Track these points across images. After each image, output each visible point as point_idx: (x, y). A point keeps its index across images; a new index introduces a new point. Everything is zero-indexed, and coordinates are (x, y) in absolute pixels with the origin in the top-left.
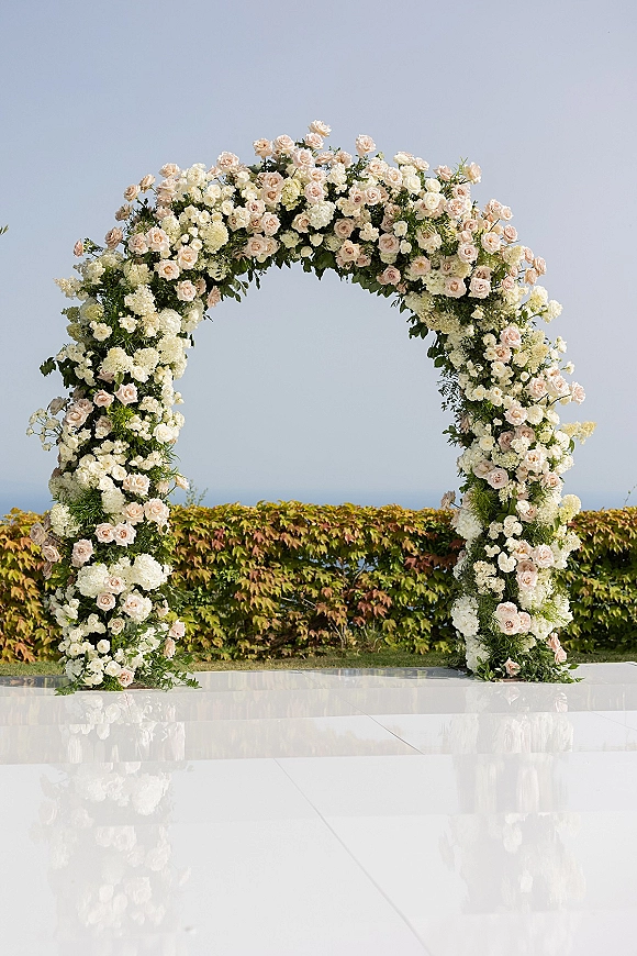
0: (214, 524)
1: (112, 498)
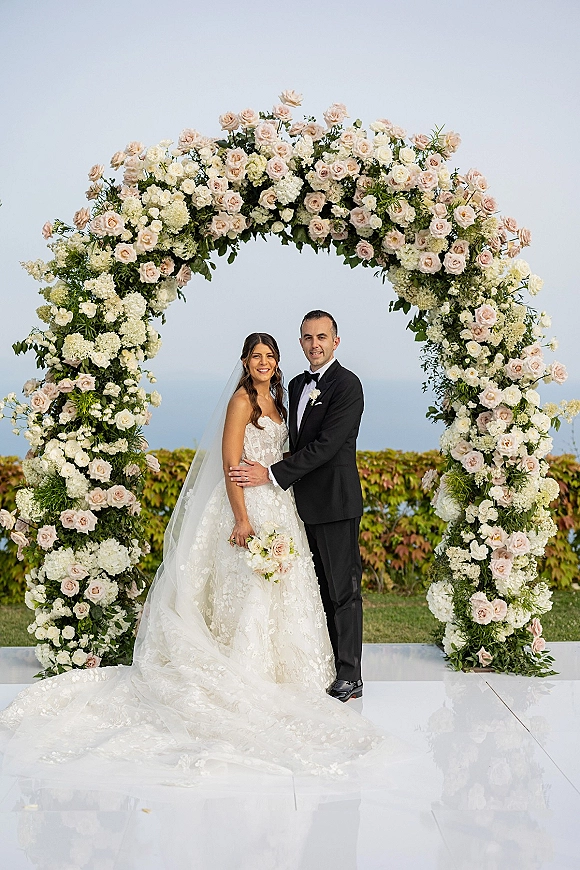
1: (76, 485)
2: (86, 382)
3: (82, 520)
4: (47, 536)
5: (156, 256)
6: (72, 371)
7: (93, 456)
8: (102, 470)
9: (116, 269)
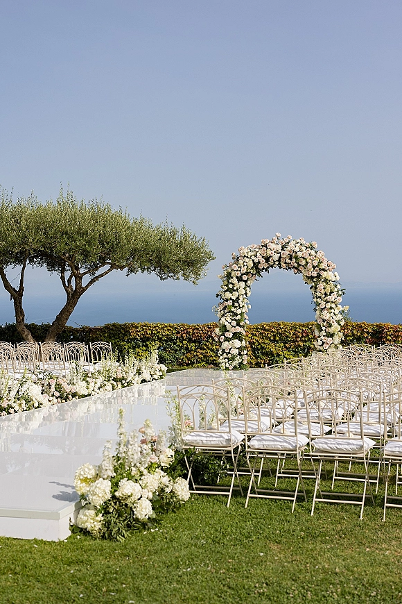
0: (304, 328)
1: (228, 326)
2: (230, 303)
3: (229, 335)
4: (222, 338)
5: (247, 273)
6: (227, 300)
7: (232, 320)
8: (234, 323)
9: (237, 277)
